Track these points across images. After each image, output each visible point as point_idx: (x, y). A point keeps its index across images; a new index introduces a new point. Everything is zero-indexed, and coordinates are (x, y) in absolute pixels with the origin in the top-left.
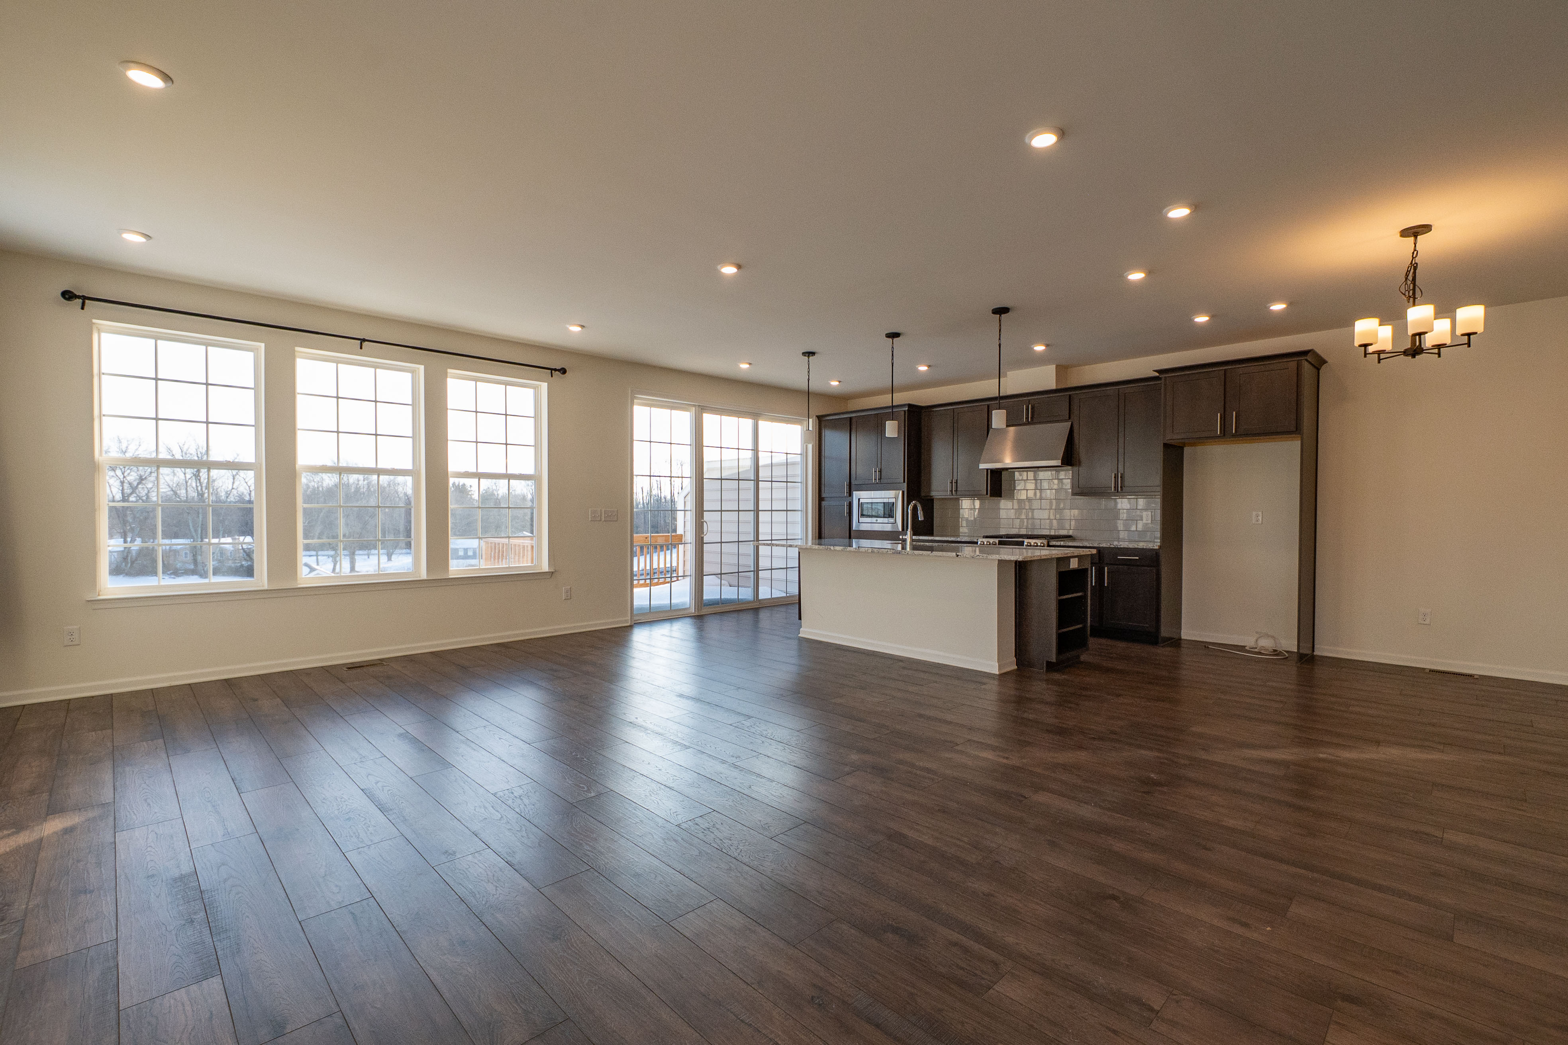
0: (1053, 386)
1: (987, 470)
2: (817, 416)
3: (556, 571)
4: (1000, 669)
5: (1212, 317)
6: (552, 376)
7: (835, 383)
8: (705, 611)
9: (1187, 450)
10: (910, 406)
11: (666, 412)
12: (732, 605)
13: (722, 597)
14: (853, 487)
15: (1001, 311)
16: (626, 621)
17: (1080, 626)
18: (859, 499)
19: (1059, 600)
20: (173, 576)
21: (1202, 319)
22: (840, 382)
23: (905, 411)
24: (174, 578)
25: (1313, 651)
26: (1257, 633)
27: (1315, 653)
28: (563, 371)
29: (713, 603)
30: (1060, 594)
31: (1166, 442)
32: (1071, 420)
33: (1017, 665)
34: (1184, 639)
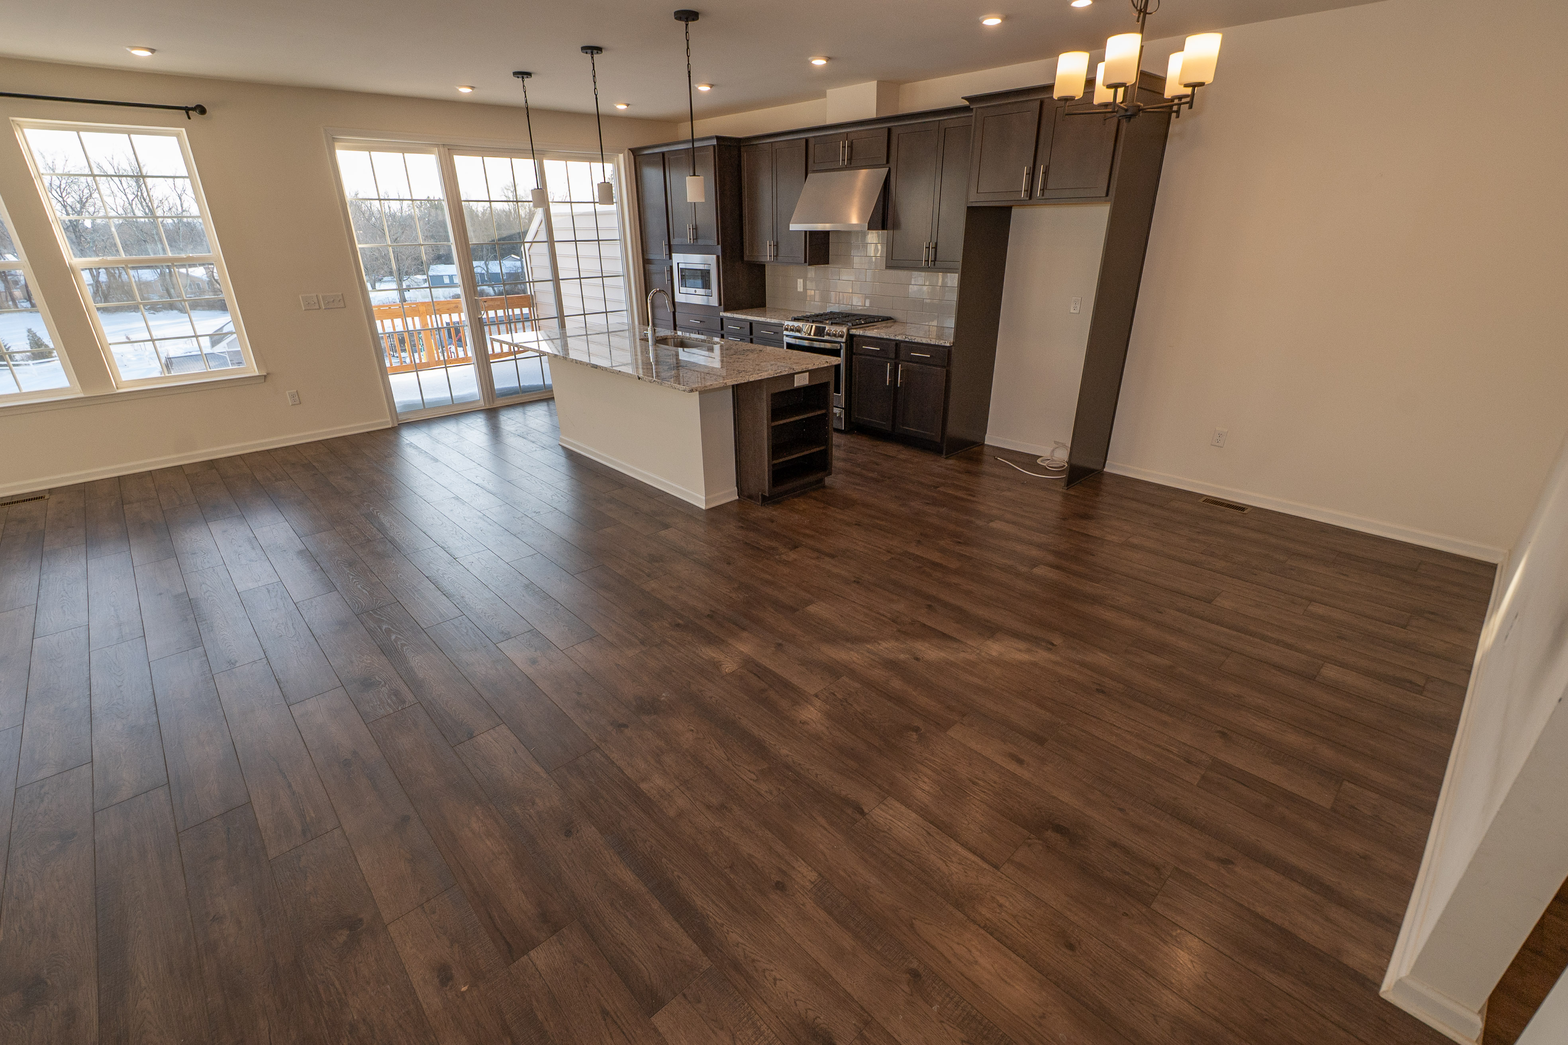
0: (872, 114)
1: (806, 232)
2: (629, 149)
3: (268, 374)
4: (707, 502)
5: (1006, 18)
6: (189, 118)
7: (622, 107)
8: (498, 403)
9: (1015, 211)
10: (718, 138)
11: (396, 157)
12: (535, 394)
13: (521, 385)
14: (673, 248)
15: (688, 16)
16: (387, 423)
17: (822, 448)
18: (678, 264)
19: (773, 427)
20: (152, 312)
21: (992, 22)
22: (628, 105)
23: (714, 146)
24: (154, 314)
25: (1104, 467)
26: (1055, 442)
27: (1105, 470)
28: (202, 110)
29: (508, 393)
30: (774, 419)
31: (970, 205)
32: (888, 165)
33: (738, 495)
34: (988, 446)
